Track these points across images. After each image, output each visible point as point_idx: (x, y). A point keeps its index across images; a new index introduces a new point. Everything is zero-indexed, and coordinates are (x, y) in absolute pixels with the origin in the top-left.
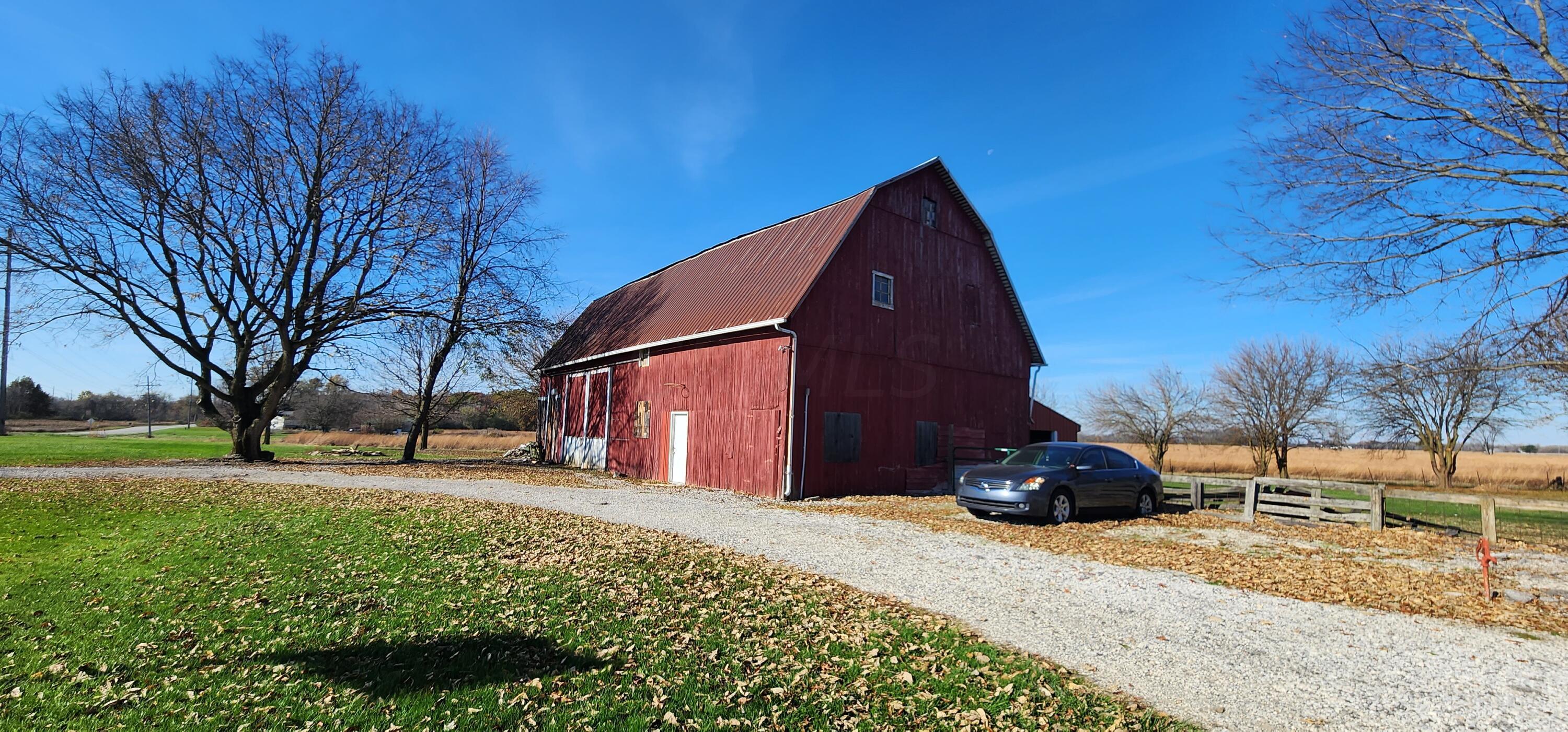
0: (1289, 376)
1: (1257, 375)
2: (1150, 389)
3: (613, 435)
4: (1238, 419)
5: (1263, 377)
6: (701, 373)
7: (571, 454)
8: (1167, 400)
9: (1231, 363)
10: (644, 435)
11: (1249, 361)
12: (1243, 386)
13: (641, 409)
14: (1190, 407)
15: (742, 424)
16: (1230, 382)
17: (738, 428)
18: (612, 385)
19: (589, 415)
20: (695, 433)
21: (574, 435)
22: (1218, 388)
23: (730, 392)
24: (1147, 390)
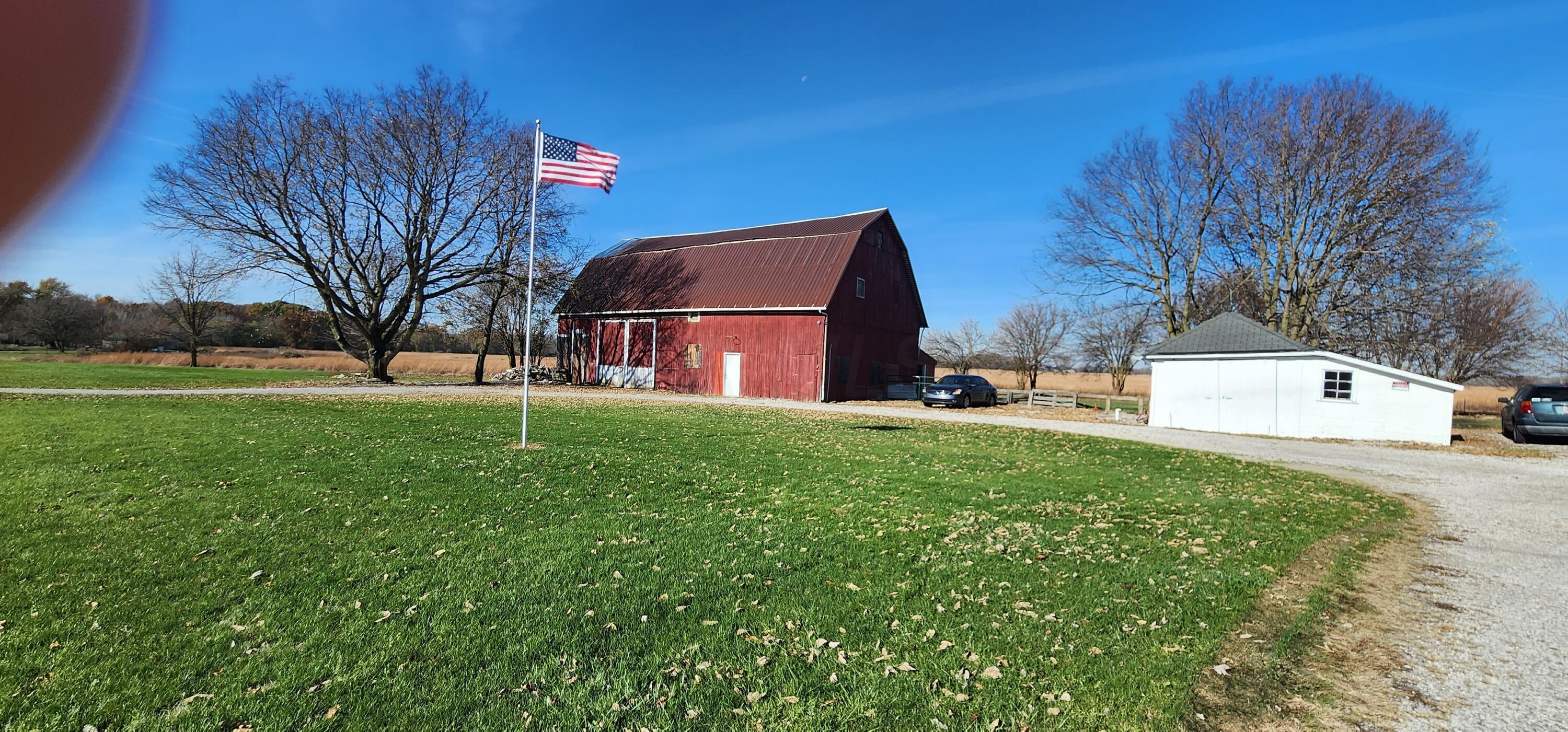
0: (1041, 327)
1: (1023, 325)
2: (960, 334)
3: (661, 365)
4: (1010, 354)
5: (1026, 326)
6: (751, 331)
7: (608, 378)
8: (969, 340)
9: (1008, 316)
10: (697, 366)
11: (1019, 317)
12: (1016, 334)
13: (692, 349)
14: (984, 347)
15: (788, 362)
16: (1007, 330)
17: (785, 363)
18: (657, 332)
19: (631, 351)
20: (746, 367)
21: (611, 364)
22: (1002, 333)
23: (778, 344)
24: (958, 334)
